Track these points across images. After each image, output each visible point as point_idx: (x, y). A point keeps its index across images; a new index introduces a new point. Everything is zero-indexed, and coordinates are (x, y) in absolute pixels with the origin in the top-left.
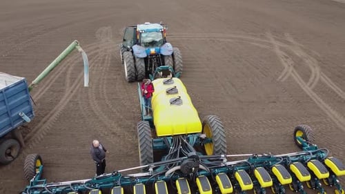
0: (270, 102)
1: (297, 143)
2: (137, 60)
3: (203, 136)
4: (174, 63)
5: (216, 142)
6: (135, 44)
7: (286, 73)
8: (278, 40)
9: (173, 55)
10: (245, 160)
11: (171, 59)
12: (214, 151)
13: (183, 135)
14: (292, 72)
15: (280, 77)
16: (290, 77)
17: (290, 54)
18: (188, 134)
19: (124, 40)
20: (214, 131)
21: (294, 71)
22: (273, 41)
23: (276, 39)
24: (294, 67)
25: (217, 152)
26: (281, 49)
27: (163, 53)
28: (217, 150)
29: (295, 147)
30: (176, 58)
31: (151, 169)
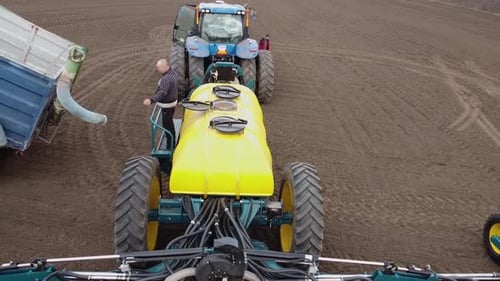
0: (433, 163)
1: (489, 251)
2: (191, 61)
3: (275, 206)
4: (258, 75)
5: (299, 222)
6: (192, 34)
7: (467, 118)
8: (452, 68)
9: (257, 59)
10: (366, 276)
11: (253, 66)
12: (294, 242)
13: (228, 198)
14: (479, 117)
15: (456, 123)
16: (474, 125)
17: (475, 91)
18: (242, 197)
19: (176, 27)
20: (298, 196)
21: (483, 116)
22: (444, 69)
23: (449, 67)
24: (483, 110)
25: (299, 247)
26: (458, 80)
27: (241, 54)
28: (299, 242)
29: (486, 260)
30: (263, 67)
31: (124, 267)
